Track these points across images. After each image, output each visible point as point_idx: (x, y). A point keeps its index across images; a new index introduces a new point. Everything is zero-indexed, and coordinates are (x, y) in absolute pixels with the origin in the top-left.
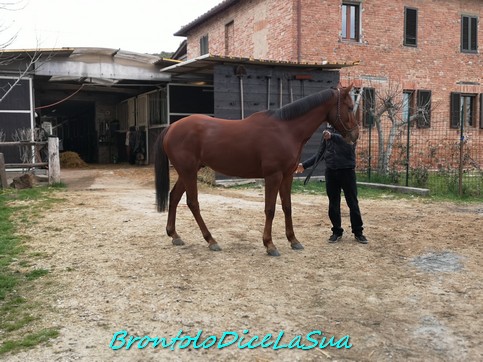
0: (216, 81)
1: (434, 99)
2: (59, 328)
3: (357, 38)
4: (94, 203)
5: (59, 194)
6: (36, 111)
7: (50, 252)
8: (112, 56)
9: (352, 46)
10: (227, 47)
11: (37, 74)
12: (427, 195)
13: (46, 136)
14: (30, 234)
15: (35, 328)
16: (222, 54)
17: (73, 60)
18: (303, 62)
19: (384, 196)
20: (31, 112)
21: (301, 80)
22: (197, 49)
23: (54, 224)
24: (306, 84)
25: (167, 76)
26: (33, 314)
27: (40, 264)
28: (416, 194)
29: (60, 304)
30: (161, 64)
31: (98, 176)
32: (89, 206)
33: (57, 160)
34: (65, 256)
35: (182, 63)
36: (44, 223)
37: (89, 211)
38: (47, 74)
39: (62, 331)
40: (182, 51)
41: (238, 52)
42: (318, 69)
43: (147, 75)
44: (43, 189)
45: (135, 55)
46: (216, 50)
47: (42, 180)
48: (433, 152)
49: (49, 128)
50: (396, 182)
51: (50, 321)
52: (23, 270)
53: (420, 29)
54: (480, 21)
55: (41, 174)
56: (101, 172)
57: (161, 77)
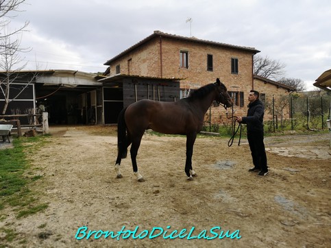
0: (124, 86)
2: (48, 203)
3: (187, 67)
4: (66, 143)
6: (36, 100)
7: (44, 167)
8: (73, 74)
9: (185, 70)
10: (129, 70)
11: (37, 82)
12: (219, 136)
13: (41, 112)
14: (33, 158)
15: (36, 205)
17: (55, 76)
18: (164, 77)
20: (34, 100)
21: (163, 86)
23: (45, 154)
24: (165, 87)
27: (39, 173)
28: (214, 135)
31: (67, 130)
32: (63, 144)
33: (47, 123)
34: (51, 169)
35: (108, 77)
36: (40, 153)
37: (63, 147)
38: (42, 82)
39: (50, 205)
40: (108, 72)
41: (134, 73)
42: (170, 81)
43: (91, 83)
44: (40, 137)
45: (85, 73)
46: (124, 71)
47: (39, 133)
48: (221, 117)
49: (43, 107)
50: (205, 130)
51: (43, 201)
52: (30, 176)
53: (214, 64)
54: (239, 61)
55: (39, 130)
56: (69, 128)
57: (98, 84)
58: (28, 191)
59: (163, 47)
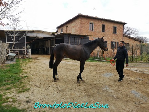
0: (64, 38)
1: (108, 43)
3: (93, 30)
5: (30, 60)
7: (28, 72)
8: (43, 32)
9: (92, 32)
11: (27, 35)
12: (106, 62)
14: (24, 68)
15: (25, 88)
16: (65, 32)
17: (34, 33)
18: (82, 34)
19: (98, 62)
20: (25, 43)
21: (81, 38)
22: (60, 31)
26: (25, 85)
28: (104, 62)
29: (30, 83)
30: (53, 34)
31: (39, 57)
32: (37, 63)
33: (30, 53)
34: (32, 73)
35: (57, 34)
36: (27, 66)
38: (29, 35)
40: (57, 32)
41: (69, 32)
42: (85, 36)
44: (27, 59)
45: (47, 32)
46: (64, 32)
47: (27, 57)
48: (107, 53)
50: (100, 59)
52: (23, 76)
53: (105, 29)
54: (117, 28)
57: (53, 37)
58: (22, 82)
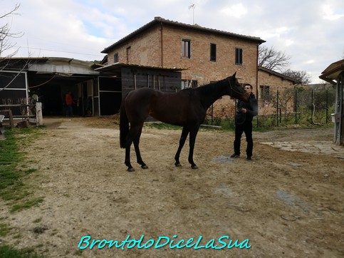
0: (122, 75)
2: (43, 197)
3: (189, 57)
4: (61, 135)
5: (42, 131)
6: (29, 89)
8: (68, 62)
9: (187, 60)
10: (127, 59)
13: (35, 102)
14: (26, 151)
15: (30, 198)
16: (125, 63)
18: (164, 67)
19: (202, 130)
22: (113, 60)
25: (98, 73)
26: (29, 191)
27: (32, 166)
30: (94, 66)
32: (58, 137)
35: (105, 66)
36: (34, 145)
37: (58, 139)
38: (35, 70)
39: (45, 199)
40: (105, 60)
41: (133, 62)
42: (171, 70)
43: (87, 72)
45: (81, 61)
46: (122, 60)
49: (37, 98)
50: (207, 124)
51: (38, 195)
52: (23, 169)
53: (217, 54)
54: (244, 51)
55: (32, 120)
56: (64, 119)
57: (95, 73)
58: (22, 185)
59: (164, 34)
